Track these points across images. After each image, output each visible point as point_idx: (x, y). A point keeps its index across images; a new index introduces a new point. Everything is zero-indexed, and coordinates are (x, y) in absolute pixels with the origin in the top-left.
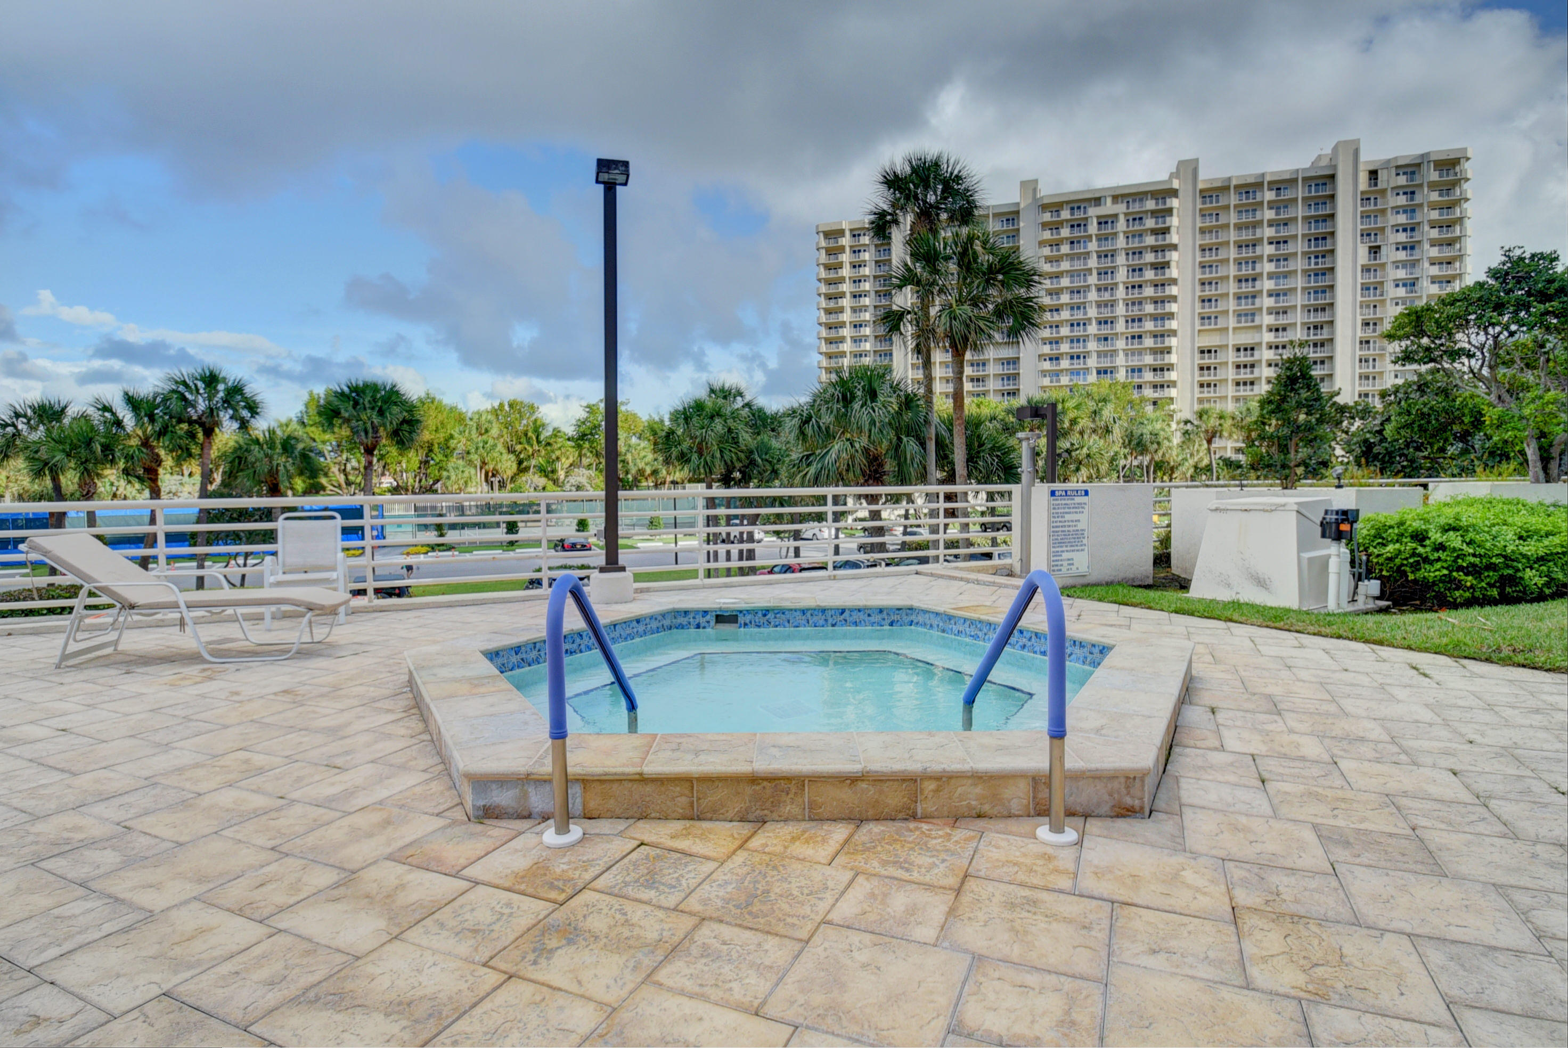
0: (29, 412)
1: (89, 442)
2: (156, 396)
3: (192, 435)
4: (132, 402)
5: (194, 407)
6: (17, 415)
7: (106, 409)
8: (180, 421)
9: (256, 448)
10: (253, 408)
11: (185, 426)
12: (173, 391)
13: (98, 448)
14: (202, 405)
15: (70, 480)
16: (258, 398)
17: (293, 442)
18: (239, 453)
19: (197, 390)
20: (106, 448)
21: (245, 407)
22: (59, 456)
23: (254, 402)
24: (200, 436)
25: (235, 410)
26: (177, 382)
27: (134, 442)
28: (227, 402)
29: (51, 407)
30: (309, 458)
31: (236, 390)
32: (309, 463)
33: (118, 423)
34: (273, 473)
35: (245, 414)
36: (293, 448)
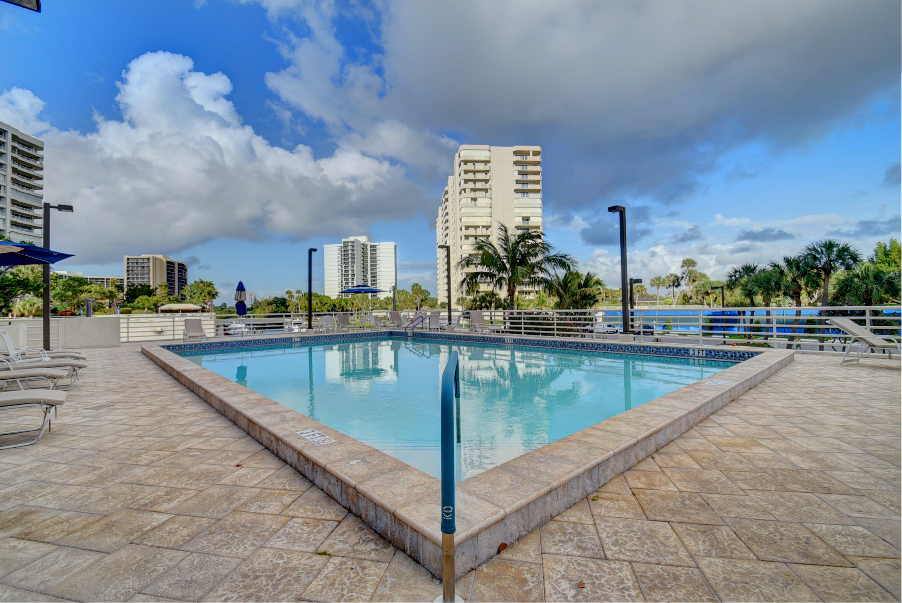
0: (741, 270)
1: (769, 281)
2: (800, 257)
3: (819, 275)
4: (789, 262)
5: (820, 261)
6: (736, 271)
7: (775, 266)
8: (813, 268)
9: (856, 280)
10: (855, 258)
11: (815, 271)
12: (809, 254)
13: (773, 283)
14: (824, 259)
15: (759, 299)
16: (858, 252)
17: (882, 275)
18: (846, 283)
19: (822, 252)
20: (777, 283)
21: (850, 258)
22: (756, 288)
23: (856, 255)
24: (823, 276)
25: (844, 260)
26: (810, 250)
27: (789, 279)
28: (839, 257)
29: (750, 267)
30: (893, 283)
31: (845, 249)
32: (892, 287)
33: (782, 272)
34: (869, 292)
35: (851, 262)
36: (882, 278)
